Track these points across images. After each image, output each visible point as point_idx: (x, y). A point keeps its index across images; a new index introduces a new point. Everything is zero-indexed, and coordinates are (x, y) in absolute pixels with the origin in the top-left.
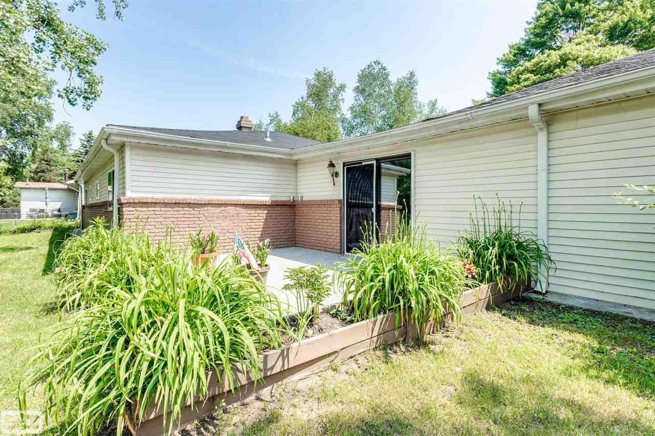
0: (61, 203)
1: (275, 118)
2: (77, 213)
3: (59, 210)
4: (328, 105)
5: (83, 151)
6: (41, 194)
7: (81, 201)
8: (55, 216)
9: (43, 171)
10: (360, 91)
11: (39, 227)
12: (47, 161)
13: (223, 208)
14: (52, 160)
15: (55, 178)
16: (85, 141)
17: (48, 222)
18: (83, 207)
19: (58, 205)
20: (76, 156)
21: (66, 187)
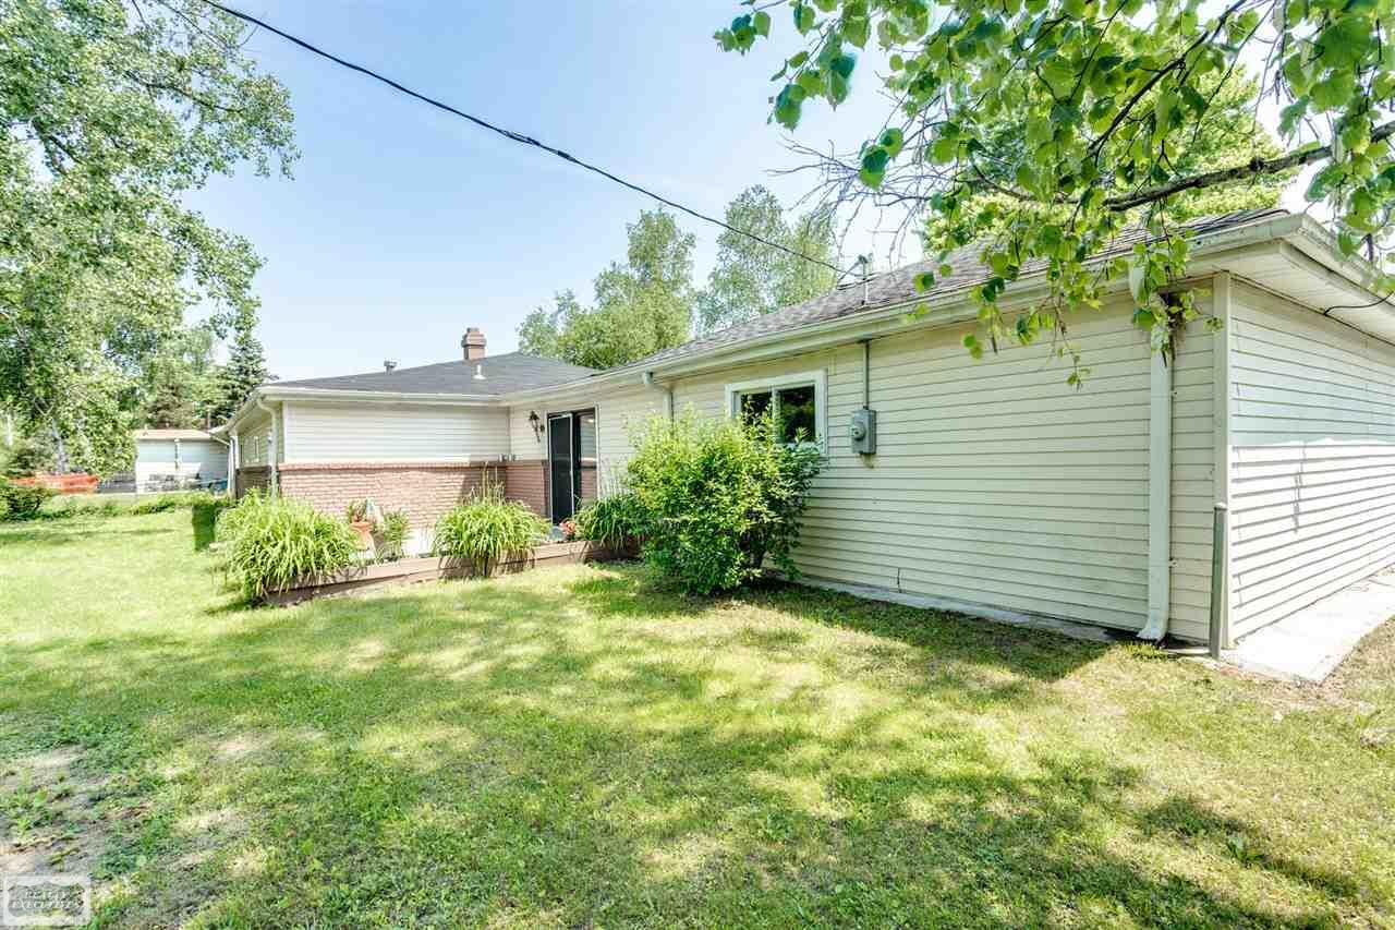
0: (199, 464)
1: (566, 303)
2: (226, 482)
3: (198, 477)
4: (667, 275)
5: (232, 367)
6: (168, 450)
7: (234, 462)
8: (193, 487)
9: (167, 407)
10: (729, 242)
11: (172, 504)
12: (172, 388)
13: (404, 473)
14: (182, 386)
15: (188, 418)
16: (237, 350)
17: (184, 496)
18: (238, 472)
19: (195, 468)
20: (223, 377)
21: (207, 436)
